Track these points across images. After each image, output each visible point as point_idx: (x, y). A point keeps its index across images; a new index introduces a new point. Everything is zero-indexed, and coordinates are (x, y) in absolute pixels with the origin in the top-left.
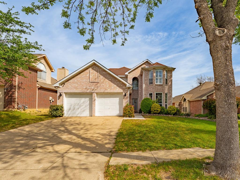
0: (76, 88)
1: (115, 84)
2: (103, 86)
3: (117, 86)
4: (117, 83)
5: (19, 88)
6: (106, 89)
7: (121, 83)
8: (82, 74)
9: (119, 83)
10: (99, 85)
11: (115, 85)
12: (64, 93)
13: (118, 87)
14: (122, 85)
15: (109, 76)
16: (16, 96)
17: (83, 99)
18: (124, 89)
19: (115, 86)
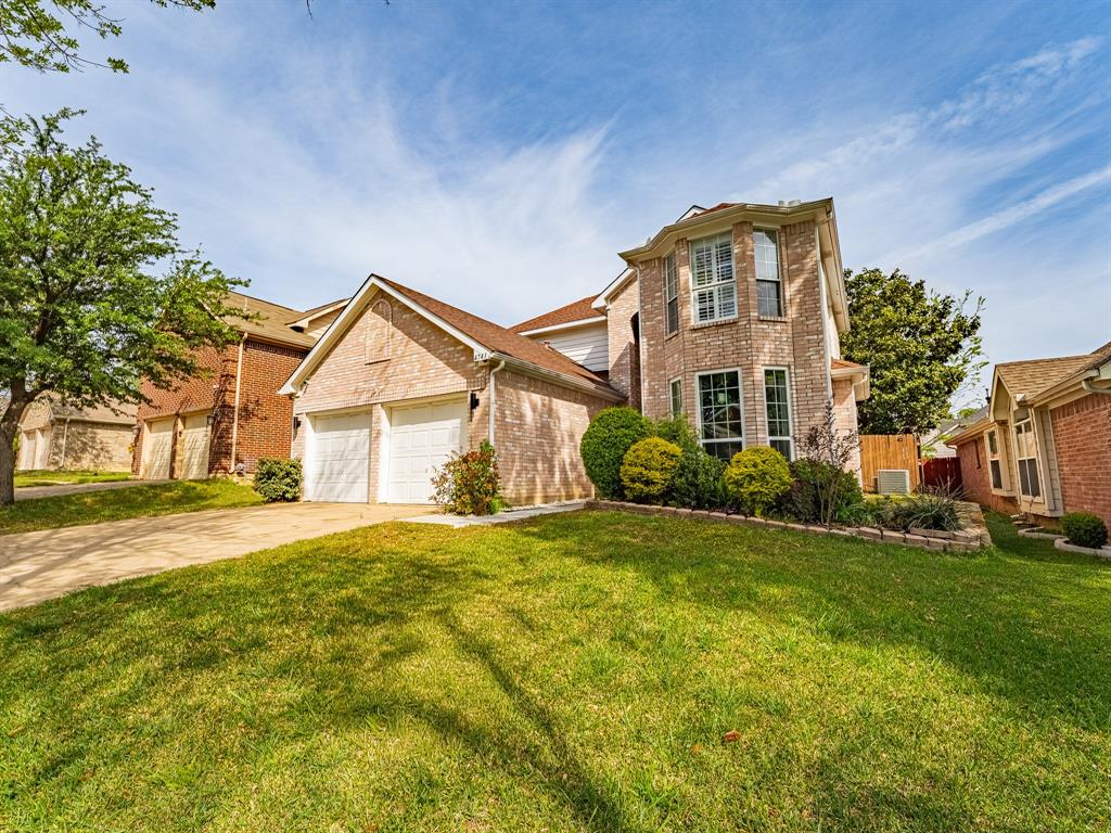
0: (333, 394)
1: (439, 357)
2: (403, 372)
3: (448, 364)
4: (448, 352)
5: (246, 413)
6: (411, 385)
7: (462, 347)
8: (347, 337)
9: (452, 349)
10: (390, 370)
11: (441, 360)
12: (307, 414)
13: (450, 371)
14: (463, 359)
15: (421, 327)
16: (235, 436)
17: (355, 432)
18: (469, 375)
19: (441, 364)
